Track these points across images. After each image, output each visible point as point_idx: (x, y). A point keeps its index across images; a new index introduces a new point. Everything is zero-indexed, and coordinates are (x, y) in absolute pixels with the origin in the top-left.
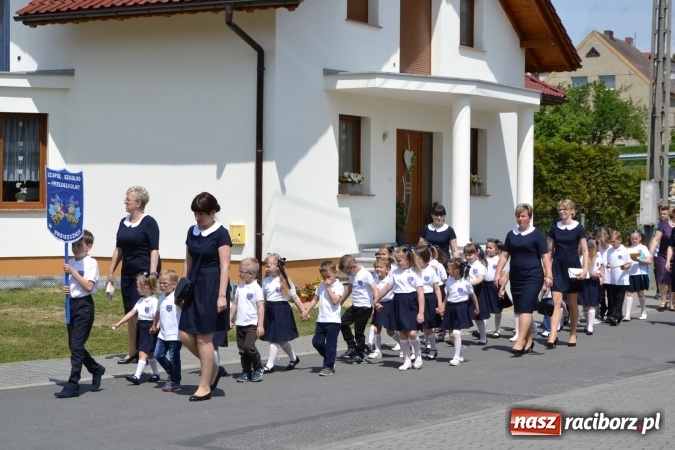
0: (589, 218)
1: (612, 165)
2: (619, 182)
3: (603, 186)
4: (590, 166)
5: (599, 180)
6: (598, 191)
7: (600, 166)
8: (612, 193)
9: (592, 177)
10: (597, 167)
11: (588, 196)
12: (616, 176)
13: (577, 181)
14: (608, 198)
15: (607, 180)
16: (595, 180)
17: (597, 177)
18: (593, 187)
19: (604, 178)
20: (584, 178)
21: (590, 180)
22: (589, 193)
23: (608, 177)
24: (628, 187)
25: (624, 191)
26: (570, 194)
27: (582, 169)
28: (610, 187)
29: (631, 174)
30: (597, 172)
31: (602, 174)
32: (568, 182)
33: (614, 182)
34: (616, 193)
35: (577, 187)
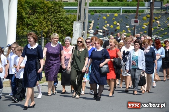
0: (46, 40)
1: (60, 12)
2: (63, 21)
3: (55, 22)
4: (48, 12)
5: (53, 19)
6: (52, 26)
7: (53, 12)
8: (59, 27)
9: (49, 18)
10: (52, 13)
11: (47, 28)
12: (62, 18)
13: (41, 20)
14: (57, 29)
15: (57, 20)
16: (51, 20)
17: (52, 18)
18: (50, 23)
19: (55, 19)
20: (45, 18)
21: (48, 19)
22: (47, 26)
23: (57, 18)
24: (68, 24)
25: (65, 26)
26: (37, 26)
27: (44, 13)
28: (58, 24)
29: (69, 17)
30: (52, 15)
31: (54, 16)
32: (36, 20)
33: (60, 21)
34: (61, 27)
35: (41, 23)
